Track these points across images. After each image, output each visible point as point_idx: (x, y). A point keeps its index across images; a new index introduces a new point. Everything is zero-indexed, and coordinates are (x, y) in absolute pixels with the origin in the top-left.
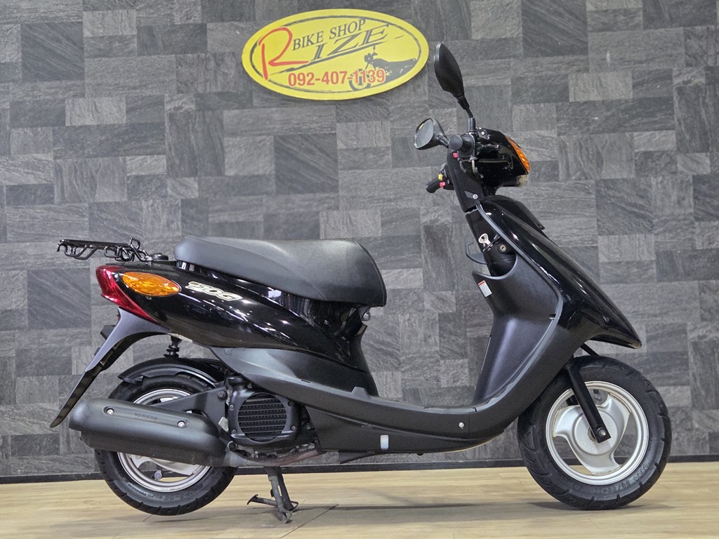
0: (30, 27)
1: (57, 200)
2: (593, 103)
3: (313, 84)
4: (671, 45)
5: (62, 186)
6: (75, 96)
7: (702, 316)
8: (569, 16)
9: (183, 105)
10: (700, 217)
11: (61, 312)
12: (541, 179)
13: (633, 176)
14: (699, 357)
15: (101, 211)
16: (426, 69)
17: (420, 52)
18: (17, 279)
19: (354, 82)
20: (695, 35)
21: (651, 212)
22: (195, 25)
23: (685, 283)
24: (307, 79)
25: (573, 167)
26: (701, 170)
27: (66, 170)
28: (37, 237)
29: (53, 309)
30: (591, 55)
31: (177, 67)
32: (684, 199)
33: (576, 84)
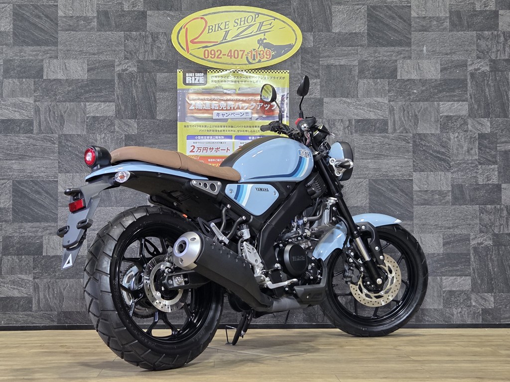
0: (20, 6)
1: (35, 132)
2: (413, 80)
3: (221, 58)
4: (467, 43)
5: (40, 122)
6: (51, 57)
7: (480, 229)
8: (400, 20)
9: (128, 68)
10: (482, 162)
11: (36, 211)
12: (377, 131)
13: (438, 132)
14: (477, 257)
15: (67, 140)
16: (300, 51)
17: (296, 39)
18: (5, 186)
19: (249, 58)
20: (484, 38)
21: (450, 157)
22: (139, 12)
23: (470, 206)
24: (217, 54)
25: (398, 124)
26: (484, 130)
27: (42, 110)
28: (20, 157)
29: (30, 209)
30: (413, 47)
31: (125, 41)
32: (472, 149)
33: (403, 67)
